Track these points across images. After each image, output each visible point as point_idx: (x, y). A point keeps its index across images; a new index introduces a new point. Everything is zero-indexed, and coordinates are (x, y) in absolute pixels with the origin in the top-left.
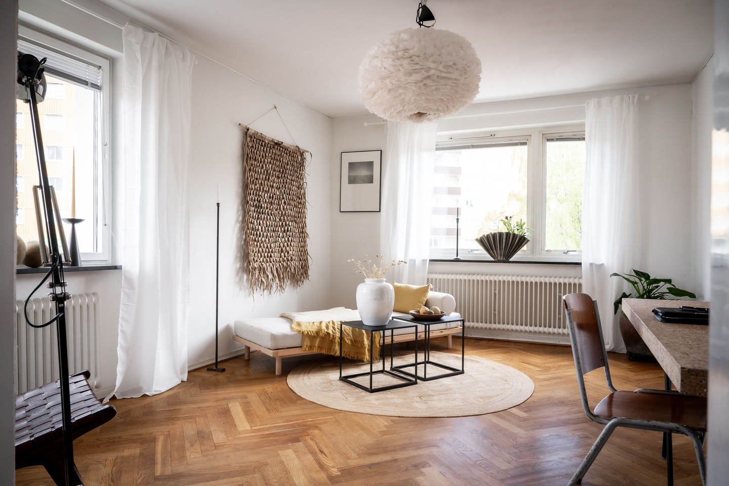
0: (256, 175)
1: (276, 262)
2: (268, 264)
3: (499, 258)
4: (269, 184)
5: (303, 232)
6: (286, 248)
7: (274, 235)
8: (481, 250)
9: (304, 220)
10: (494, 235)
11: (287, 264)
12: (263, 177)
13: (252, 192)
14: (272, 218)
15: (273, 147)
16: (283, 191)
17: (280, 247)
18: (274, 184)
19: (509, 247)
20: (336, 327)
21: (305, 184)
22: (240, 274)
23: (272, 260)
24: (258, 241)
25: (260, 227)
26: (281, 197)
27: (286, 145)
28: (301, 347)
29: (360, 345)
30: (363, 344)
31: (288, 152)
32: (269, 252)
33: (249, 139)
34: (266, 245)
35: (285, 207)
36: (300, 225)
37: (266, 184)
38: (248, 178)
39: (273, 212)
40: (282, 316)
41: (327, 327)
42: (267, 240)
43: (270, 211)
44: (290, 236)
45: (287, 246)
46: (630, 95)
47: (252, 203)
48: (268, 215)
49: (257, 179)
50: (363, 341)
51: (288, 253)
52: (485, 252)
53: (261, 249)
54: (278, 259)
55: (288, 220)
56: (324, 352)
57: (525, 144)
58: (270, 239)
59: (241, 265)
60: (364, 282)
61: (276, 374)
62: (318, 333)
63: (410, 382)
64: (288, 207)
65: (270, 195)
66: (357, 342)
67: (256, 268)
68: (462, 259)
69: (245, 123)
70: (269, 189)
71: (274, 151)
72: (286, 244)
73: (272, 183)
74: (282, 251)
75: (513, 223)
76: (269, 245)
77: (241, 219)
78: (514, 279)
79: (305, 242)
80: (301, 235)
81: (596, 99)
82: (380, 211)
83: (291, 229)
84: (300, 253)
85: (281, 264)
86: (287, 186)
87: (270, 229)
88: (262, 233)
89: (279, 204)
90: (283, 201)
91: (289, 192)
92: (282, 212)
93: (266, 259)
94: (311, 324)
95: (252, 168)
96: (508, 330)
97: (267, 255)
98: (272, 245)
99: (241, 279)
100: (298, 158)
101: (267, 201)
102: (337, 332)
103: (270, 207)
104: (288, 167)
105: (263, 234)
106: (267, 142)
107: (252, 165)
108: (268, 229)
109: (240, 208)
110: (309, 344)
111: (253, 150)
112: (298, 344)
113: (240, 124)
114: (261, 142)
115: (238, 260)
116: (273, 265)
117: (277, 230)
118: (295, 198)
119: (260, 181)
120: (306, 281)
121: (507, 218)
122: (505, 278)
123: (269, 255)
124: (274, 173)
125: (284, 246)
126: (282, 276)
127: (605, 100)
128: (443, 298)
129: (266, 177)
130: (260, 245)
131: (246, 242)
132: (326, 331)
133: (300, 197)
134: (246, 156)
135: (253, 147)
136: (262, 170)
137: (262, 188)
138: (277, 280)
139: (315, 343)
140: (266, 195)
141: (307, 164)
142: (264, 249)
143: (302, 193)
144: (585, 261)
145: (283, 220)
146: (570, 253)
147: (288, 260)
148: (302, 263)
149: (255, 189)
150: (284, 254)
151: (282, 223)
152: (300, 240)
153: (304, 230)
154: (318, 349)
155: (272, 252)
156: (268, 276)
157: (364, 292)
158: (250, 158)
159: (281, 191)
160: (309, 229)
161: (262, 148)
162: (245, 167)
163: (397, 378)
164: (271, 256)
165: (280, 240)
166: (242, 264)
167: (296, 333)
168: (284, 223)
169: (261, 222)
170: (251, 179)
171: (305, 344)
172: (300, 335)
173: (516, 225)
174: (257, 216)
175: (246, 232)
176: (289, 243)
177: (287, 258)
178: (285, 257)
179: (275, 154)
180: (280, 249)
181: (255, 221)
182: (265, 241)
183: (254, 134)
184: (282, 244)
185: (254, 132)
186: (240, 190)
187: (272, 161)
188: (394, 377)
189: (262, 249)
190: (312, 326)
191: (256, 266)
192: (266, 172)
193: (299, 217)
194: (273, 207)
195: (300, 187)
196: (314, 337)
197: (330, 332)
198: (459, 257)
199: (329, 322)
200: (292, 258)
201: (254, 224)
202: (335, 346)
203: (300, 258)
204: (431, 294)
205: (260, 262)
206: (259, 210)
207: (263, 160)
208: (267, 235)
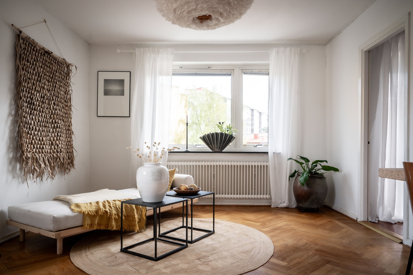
0: (29, 75)
1: (48, 153)
2: (40, 155)
3: (216, 150)
4: (41, 85)
5: (69, 130)
6: (55, 142)
7: (45, 130)
8: (204, 145)
9: (70, 120)
10: (213, 134)
11: (57, 155)
12: (35, 78)
13: (25, 89)
14: (43, 115)
15: (44, 55)
16: (52, 93)
17: (50, 140)
18: (46, 86)
19: (222, 142)
20: (112, 206)
21: (71, 91)
22: (13, 163)
23: (44, 151)
24: (31, 134)
25: (32, 122)
26: (51, 98)
27: (55, 55)
28: (82, 226)
29: (131, 219)
30: (135, 218)
31: (56, 62)
32: (41, 144)
33: (21, 41)
34: (38, 138)
35: (55, 107)
36: (67, 124)
37: (38, 84)
38: (21, 76)
39: (44, 110)
40: (56, 199)
41: (104, 206)
42: (39, 133)
43: (42, 109)
44: (59, 132)
45: (57, 140)
46: (296, 48)
47: (25, 99)
48: (40, 112)
49: (29, 79)
50: (134, 215)
51: (58, 146)
52: (207, 146)
53: (33, 141)
54: (49, 151)
55: (57, 119)
56: (102, 228)
57: (230, 75)
58: (42, 133)
59: (13, 155)
60: (144, 165)
61: (58, 253)
62: (97, 212)
63: (183, 246)
64: (57, 108)
65: (42, 95)
66: (130, 217)
67: (29, 157)
68: (190, 151)
69: (18, 26)
70: (40, 89)
71: (45, 58)
72: (55, 138)
73: (43, 85)
74: (52, 144)
75: (225, 127)
76: (41, 138)
77: (13, 113)
78: (227, 164)
79: (71, 138)
80: (68, 132)
81: (276, 48)
82: (129, 117)
83: (60, 126)
84: (67, 146)
85: (51, 155)
86: (56, 90)
87: (42, 124)
88: (34, 127)
89: (49, 104)
90: (53, 102)
91: (58, 95)
92: (52, 111)
93: (39, 151)
94: (89, 205)
95: (25, 67)
96: (223, 198)
97: (40, 147)
98: (44, 139)
99: (14, 168)
100: (64, 69)
101: (39, 99)
102: (113, 210)
103: (42, 105)
104: (57, 74)
105: (36, 128)
106: (38, 48)
107: (25, 65)
108: (40, 125)
109: (13, 103)
110: (89, 223)
111: (26, 52)
112: (79, 223)
113: (12, 25)
114: (33, 47)
115: (11, 150)
116: (45, 155)
117: (48, 125)
118: (63, 101)
119: (32, 81)
120: (72, 170)
121: (220, 123)
122: (221, 163)
123: (42, 147)
124: (45, 77)
125: (54, 140)
126: (52, 165)
127: (281, 49)
128: (186, 178)
129: (37, 79)
130: (33, 137)
131: (19, 135)
132: (104, 209)
133: (67, 101)
134: (18, 56)
135: (25, 49)
136: (34, 72)
137: (34, 88)
138: (49, 168)
139: (95, 222)
140: (38, 94)
141: (72, 75)
142: (37, 141)
143: (68, 98)
144: (270, 151)
145: (53, 118)
146: (258, 146)
147: (57, 152)
148: (69, 155)
149: (28, 87)
150: (54, 147)
151: (52, 121)
152: (67, 136)
153: (70, 128)
154: (97, 226)
155: (44, 144)
156: (40, 165)
157: (145, 173)
158: (23, 58)
159: (51, 93)
160: (74, 128)
161: (34, 53)
162: (18, 66)
163: (168, 244)
164: (43, 148)
165: (50, 135)
166: (15, 154)
167: (77, 213)
168: (54, 120)
169: (34, 117)
170: (23, 78)
171: (86, 223)
172: (82, 215)
173: (226, 128)
174: (30, 111)
175: (19, 126)
176: (58, 138)
177: (57, 150)
178: (54, 149)
179: (46, 61)
180: (51, 142)
181: (28, 116)
182: (38, 134)
183: (26, 38)
184: (52, 139)
185: (26, 36)
186: (13, 86)
187: (43, 66)
188: (165, 243)
189: (35, 142)
190: (90, 206)
191: (29, 155)
192: (37, 74)
193: (66, 117)
194: (44, 106)
195: (67, 92)
196: (94, 216)
197: (107, 210)
198: (188, 150)
199: (104, 202)
200: (61, 150)
201: (27, 118)
202: (112, 222)
203: (67, 151)
204: (176, 176)
205: (33, 153)
206: (32, 107)
207: (35, 63)
208: (39, 130)
